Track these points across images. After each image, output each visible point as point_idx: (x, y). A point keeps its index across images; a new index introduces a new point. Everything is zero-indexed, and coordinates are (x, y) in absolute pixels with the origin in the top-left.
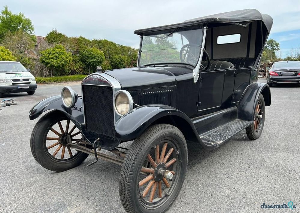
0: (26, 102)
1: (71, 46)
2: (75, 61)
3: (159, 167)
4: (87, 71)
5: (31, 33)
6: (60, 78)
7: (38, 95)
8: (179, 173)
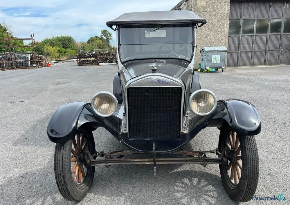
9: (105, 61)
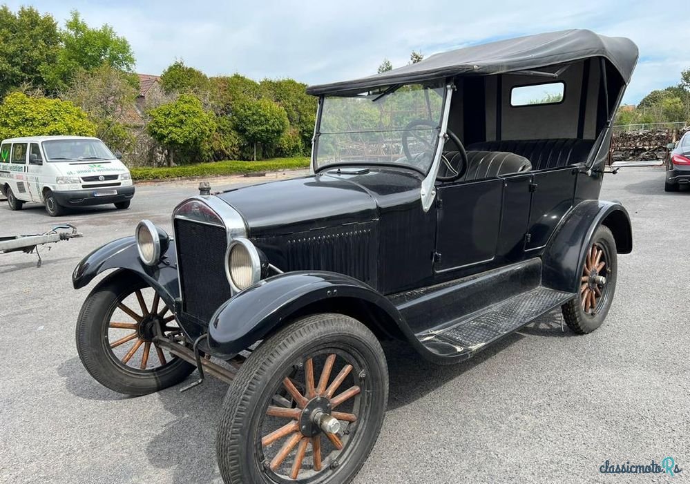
0: (108, 226)
1: (213, 97)
2: (223, 131)
3: (312, 406)
4: (249, 152)
5: (129, 69)
6: (190, 168)
7: (136, 211)
8: (365, 419)
9: (632, 155)
